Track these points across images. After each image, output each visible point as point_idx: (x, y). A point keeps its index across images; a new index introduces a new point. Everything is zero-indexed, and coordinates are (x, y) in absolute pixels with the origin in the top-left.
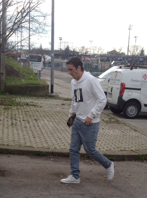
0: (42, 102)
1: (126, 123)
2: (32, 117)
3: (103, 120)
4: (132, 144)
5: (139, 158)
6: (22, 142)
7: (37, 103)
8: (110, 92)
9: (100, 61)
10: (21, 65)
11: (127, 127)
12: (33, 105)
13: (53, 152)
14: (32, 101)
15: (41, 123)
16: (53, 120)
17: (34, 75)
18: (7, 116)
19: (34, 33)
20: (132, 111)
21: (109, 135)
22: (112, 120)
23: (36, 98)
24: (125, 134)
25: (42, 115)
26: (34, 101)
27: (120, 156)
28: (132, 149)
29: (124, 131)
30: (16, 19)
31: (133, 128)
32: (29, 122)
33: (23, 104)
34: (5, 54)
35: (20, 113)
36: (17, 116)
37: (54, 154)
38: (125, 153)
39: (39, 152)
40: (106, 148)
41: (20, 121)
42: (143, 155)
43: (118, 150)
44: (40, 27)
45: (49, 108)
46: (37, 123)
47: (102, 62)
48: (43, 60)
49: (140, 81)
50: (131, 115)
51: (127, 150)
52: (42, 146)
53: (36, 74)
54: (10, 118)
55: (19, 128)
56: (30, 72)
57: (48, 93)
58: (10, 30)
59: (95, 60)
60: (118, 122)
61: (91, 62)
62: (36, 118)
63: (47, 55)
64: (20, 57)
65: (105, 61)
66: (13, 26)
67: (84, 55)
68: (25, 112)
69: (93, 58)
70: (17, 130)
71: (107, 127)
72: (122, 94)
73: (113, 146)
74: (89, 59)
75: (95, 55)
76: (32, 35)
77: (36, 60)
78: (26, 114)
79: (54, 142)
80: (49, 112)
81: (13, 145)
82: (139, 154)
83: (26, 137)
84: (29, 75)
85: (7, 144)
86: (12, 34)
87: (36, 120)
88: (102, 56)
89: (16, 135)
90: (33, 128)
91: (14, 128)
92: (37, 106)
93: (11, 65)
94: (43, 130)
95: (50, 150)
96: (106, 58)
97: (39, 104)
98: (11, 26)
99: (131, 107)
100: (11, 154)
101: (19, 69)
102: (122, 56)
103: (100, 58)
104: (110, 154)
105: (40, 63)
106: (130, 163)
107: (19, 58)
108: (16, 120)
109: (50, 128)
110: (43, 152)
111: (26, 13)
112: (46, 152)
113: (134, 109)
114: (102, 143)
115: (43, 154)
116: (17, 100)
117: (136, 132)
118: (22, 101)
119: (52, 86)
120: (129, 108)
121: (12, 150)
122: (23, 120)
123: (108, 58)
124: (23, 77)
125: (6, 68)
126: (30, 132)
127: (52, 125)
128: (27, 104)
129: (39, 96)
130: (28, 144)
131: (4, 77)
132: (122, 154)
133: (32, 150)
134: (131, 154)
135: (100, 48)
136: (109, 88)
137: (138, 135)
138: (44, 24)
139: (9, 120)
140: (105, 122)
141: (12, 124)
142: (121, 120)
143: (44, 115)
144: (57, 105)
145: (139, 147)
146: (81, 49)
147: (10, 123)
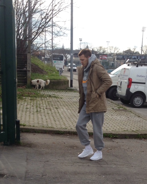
0: (63, 95)
1: (132, 111)
2: (54, 106)
3: (113, 108)
4: (134, 126)
5: (138, 137)
6: (45, 124)
7: (58, 95)
8: (120, 86)
9: (116, 59)
10: (45, 63)
11: (132, 114)
12: (55, 97)
13: (69, 132)
14: (54, 93)
15: (61, 110)
16: (70, 108)
17: (57, 72)
18: (32, 105)
19: (56, 36)
20: (138, 101)
21: (116, 120)
22: (121, 109)
23: (57, 91)
24: (129, 119)
25: (62, 104)
26: (56, 93)
27: (122, 134)
28: (133, 130)
29: (129, 117)
30: (40, 24)
31: (137, 115)
32: (51, 110)
33: (47, 96)
34: (31, 54)
35: (44, 103)
36: (42, 105)
37: (70, 133)
38: (127, 133)
39: (58, 131)
40: (112, 129)
41: (44, 109)
42: (141, 135)
43: (122, 130)
44: (61, 31)
45: (68, 99)
46: (58, 110)
47: (118, 60)
48: (64, 58)
49: (144, 77)
50: (138, 105)
51: (129, 130)
52: (61, 127)
53: (58, 71)
54: (35, 106)
55: (43, 114)
56: (53, 70)
57: (68, 87)
58: (35, 34)
59: (111, 59)
60: (125, 110)
61: (108, 60)
62: (57, 107)
63: (68, 54)
64: (44, 56)
65: (121, 59)
66: (38, 30)
67: (102, 54)
68: (48, 102)
69: (110, 57)
70: (41, 116)
71: (115, 114)
72: (129, 87)
73: (118, 128)
74: (106, 57)
75: (111, 54)
76: (54, 37)
77: (59, 59)
78: (49, 104)
79: (71, 124)
80: (68, 102)
81: (38, 126)
82: (138, 134)
83: (48, 120)
84: (51, 72)
85: (33, 125)
86: (37, 37)
87: (56, 108)
88: (117, 55)
89: (40, 119)
90: (54, 114)
91: (39, 114)
92: (58, 97)
93: (36, 63)
94: (62, 115)
95: (67, 130)
96: (122, 57)
97: (60, 96)
98: (36, 30)
99: (137, 98)
100: (36, 133)
101: (43, 67)
102: (136, 55)
103: (116, 57)
104: (115, 133)
105: (62, 61)
106: (131, 140)
107: (43, 58)
108: (40, 108)
109: (68, 114)
110: (61, 131)
111: (49, 19)
112: (63, 131)
113: (139, 100)
114: (110, 125)
115: (61, 133)
116: (41, 93)
117: (139, 118)
118: (45, 93)
119: (72, 81)
120: (136, 99)
121: (37, 130)
122: (46, 108)
123: (123, 57)
124: (47, 73)
125: (32, 66)
126: (51, 117)
127: (70, 112)
128: (50, 96)
129: (61, 89)
130: (50, 125)
131: (30, 73)
132: (124, 133)
133: (52, 130)
134: (131, 133)
135: (116, 47)
136: (119, 82)
137: (141, 120)
138: (64, 28)
139: (35, 108)
140: (114, 110)
141: (37, 111)
142: (128, 108)
143: (63, 105)
144: (75, 97)
145: (139, 129)
146: (99, 49)
147: (35, 110)
